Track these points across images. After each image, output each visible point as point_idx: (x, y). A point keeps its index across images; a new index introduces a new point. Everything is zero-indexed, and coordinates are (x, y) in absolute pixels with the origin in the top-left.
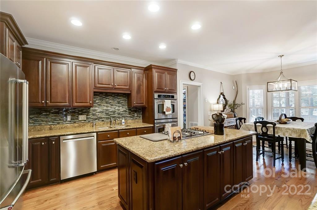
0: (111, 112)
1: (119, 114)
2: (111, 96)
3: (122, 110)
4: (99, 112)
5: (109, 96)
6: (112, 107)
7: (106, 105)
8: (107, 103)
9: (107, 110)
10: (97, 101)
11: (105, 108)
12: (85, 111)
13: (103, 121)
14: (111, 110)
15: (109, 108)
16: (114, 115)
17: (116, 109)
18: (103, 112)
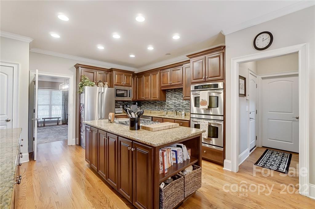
0: (178, 104)
1: (183, 106)
2: (177, 91)
3: (185, 103)
4: (170, 104)
5: (176, 91)
6: (178, 100)
7: (174, 98)
8: (175, 97)
9: (175, 103)
10: (169, 96)
11: (174, 101)
12: (163, 103)
13: (172, 111)
14: (177, 103)
15: (176, 101)
16: (180, 107)
17: (181, 102)
18: (172, 104)
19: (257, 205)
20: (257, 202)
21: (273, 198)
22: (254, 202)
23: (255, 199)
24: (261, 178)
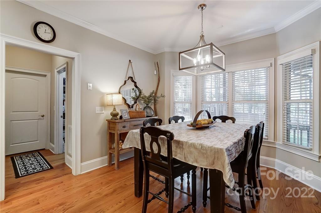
19: (62, 206)
20: (60, 205)
21: (65, 191)
22: (58, 207)
23: (55, 204)
24: (39, 185)
